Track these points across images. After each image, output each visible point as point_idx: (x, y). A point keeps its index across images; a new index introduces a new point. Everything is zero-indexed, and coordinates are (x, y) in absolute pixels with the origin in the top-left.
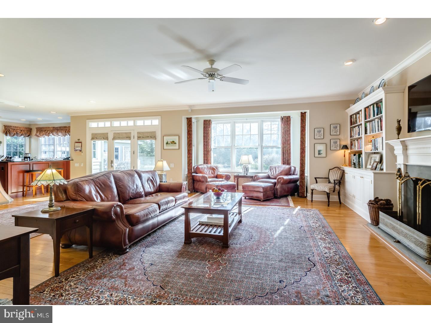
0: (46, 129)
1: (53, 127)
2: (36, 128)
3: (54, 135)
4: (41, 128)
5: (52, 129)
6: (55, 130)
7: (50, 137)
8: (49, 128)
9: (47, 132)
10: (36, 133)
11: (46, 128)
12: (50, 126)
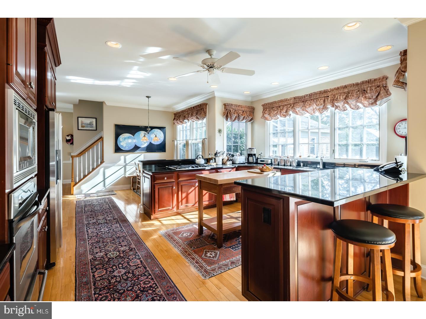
0: (280, 104)
1: (295, 98)
2: (263, 105)
3: (297, 113)
4: (272, 103)
5: (292, 102)
6: (299, 103)
7: (288, 117)
8: (286, 100)
9: (283, 109)
10: (262, 114)
11: (281, 101)
12: (289, 97)
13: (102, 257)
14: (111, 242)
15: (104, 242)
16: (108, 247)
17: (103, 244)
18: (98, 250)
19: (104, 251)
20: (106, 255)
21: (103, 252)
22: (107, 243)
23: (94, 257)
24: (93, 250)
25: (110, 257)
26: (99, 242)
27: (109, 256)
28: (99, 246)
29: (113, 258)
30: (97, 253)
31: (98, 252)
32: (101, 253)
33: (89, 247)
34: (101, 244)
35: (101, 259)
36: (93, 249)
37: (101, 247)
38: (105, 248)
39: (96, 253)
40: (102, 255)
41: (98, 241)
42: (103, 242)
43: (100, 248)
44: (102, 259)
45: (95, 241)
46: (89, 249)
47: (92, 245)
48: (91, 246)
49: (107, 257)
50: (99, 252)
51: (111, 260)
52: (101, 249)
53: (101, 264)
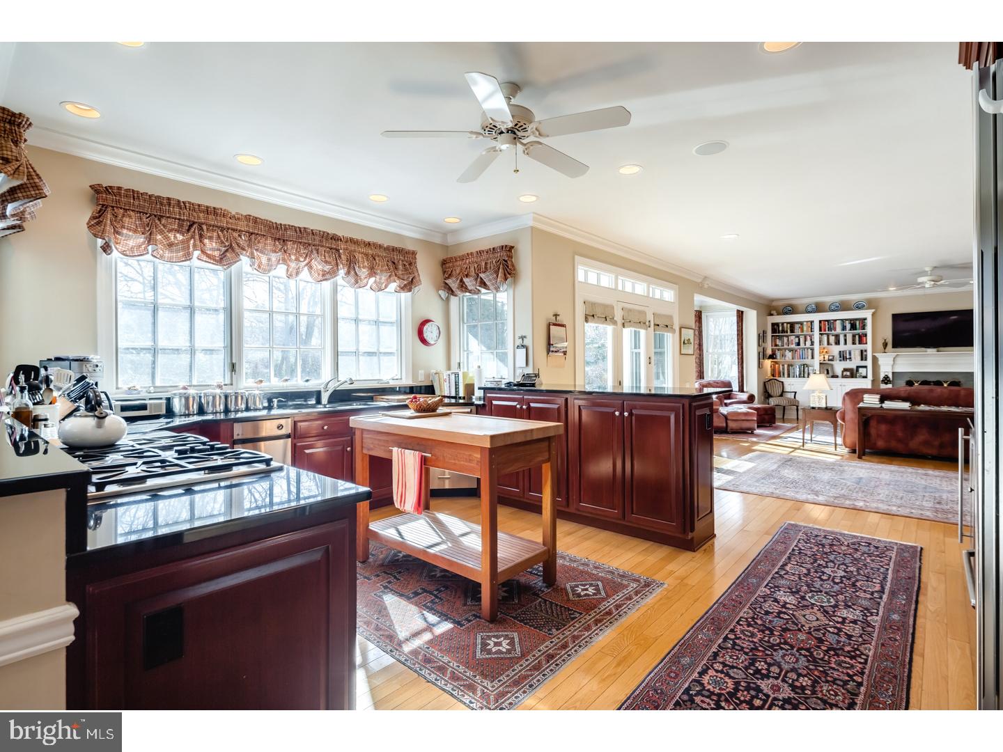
13: (850, 607)
14: (799, 630)
15: (816, 638)
16: (818, 619)
17: (824, 634)
18: (847, 628)
19: (835, 616)
20: (836, 606)
21: (839, 617)
22: (809, 633)
23: (867, 616)
24: (861, 636)
25: (830, 599)
26: (834, 649)
27: (832, 600)
28: (839, 636)
29: (826, 593)
30: (855, 622)
31: (851, 622)
32: (845, 616)
33: (870, 650)
34: (831, 639)
35: (853, 604)
36: (860, 640)
37: (836, 631)
38: (827, 622)
39: (856, 624)
40: (845, 611)
41: (832, 653)
42: (820, 641)
43: (840, 630)
44: (850, 604)
45: (842, 658)
46: (870, 644)
47: (858, 652)
48: (862, 648)
49: (837, 602)
50: (847, 621)
51: (834, 592)
52: (838, 625)
53: (858, 596)
